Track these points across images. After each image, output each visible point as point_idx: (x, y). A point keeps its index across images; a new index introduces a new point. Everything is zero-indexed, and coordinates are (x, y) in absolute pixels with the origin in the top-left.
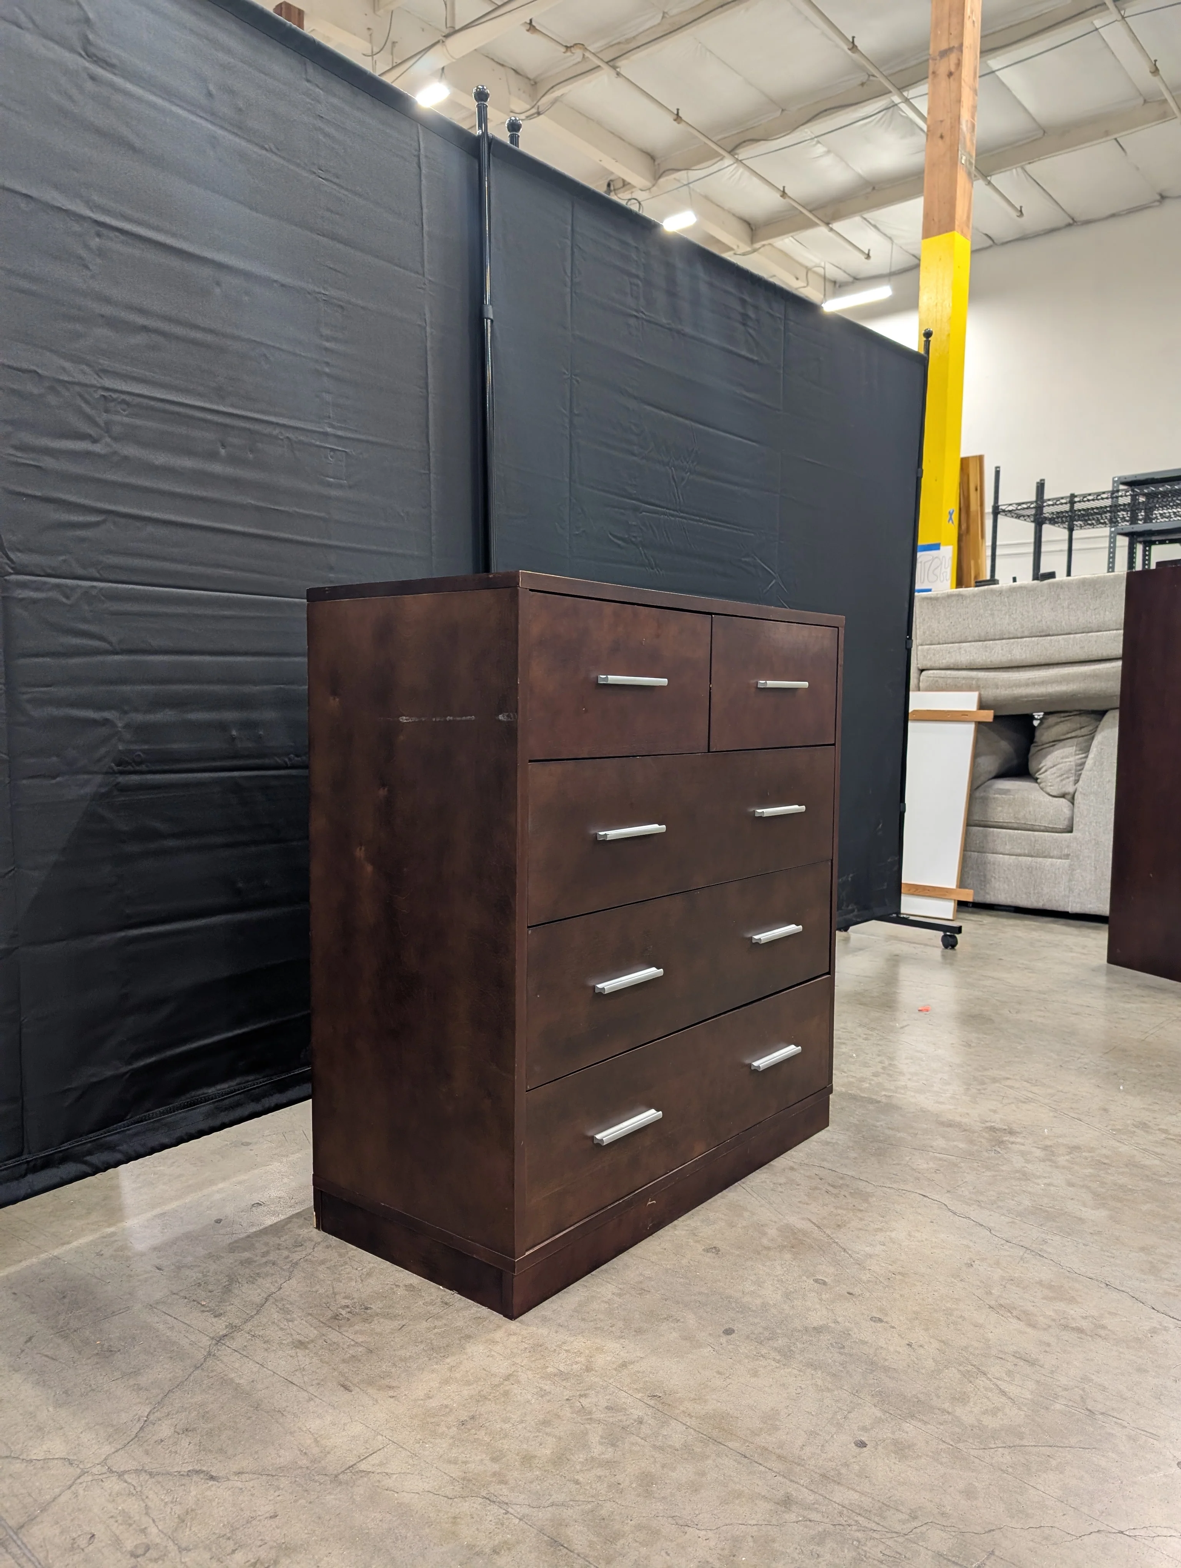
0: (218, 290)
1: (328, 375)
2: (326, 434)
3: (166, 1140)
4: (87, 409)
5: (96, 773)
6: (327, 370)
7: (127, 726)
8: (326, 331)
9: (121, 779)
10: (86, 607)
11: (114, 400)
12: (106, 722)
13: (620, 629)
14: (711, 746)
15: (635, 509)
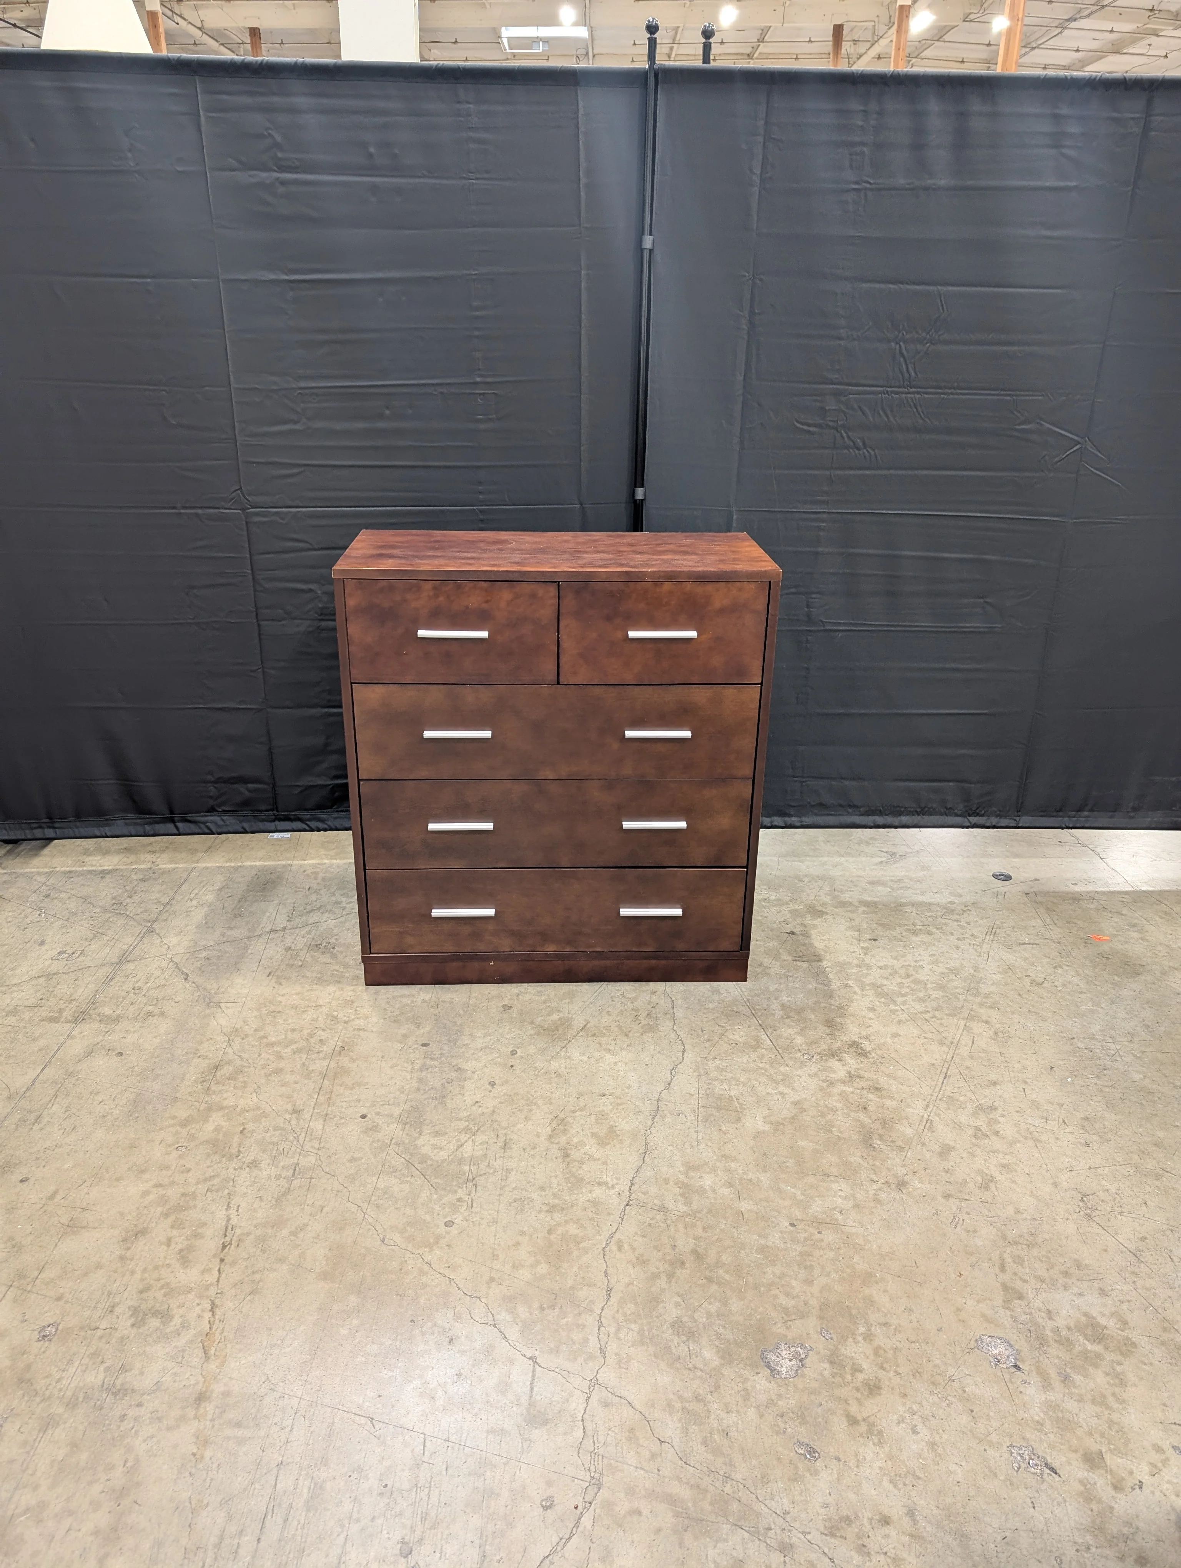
1: (477, 337)
2: (476, 383)
4: (290, 404)
5: (305, 619)
6: (477, 333)
7: (324, 593)
8: (475, 304)
9: (323, 624)
10: (294, 524)
11: (307, 394)
12: (311, 590)
13: (441, 599)
14: (562, 680)
15: (837, 394)
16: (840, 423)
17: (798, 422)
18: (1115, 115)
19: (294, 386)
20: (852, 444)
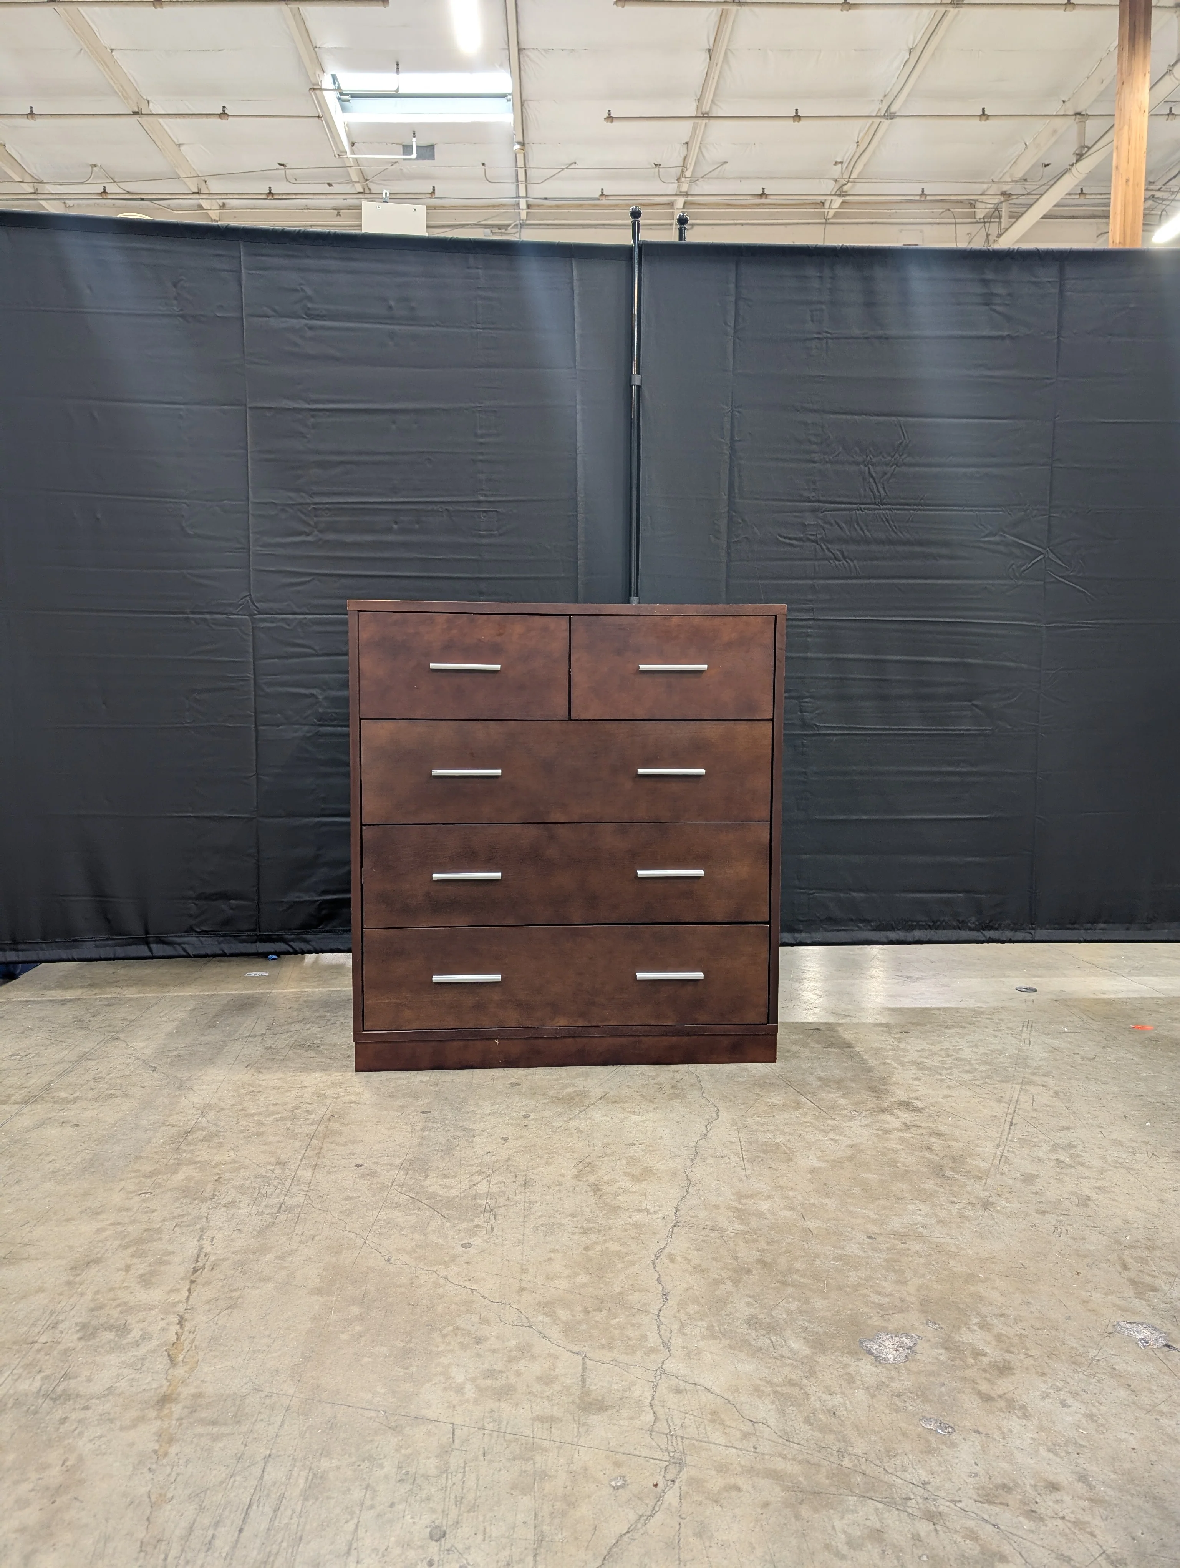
0: (394, 427)
1: (482, 461)
2: (479, 502)
3: (341, 947)
4: (304, 517)
5: (305, 725)
6: (481, 457)
7: (325, 698)
8: (479, 432)
9: (323, 729)
10: (300, 630)
11: (321, 509)
12: (312, 695)
13: (455, 631)
14: (573, 716)
15: (814, 510)
16: (819, 536)
17: (781, 536)
18: (1034, 279)
19: (308, 501)
20: (831, 555)
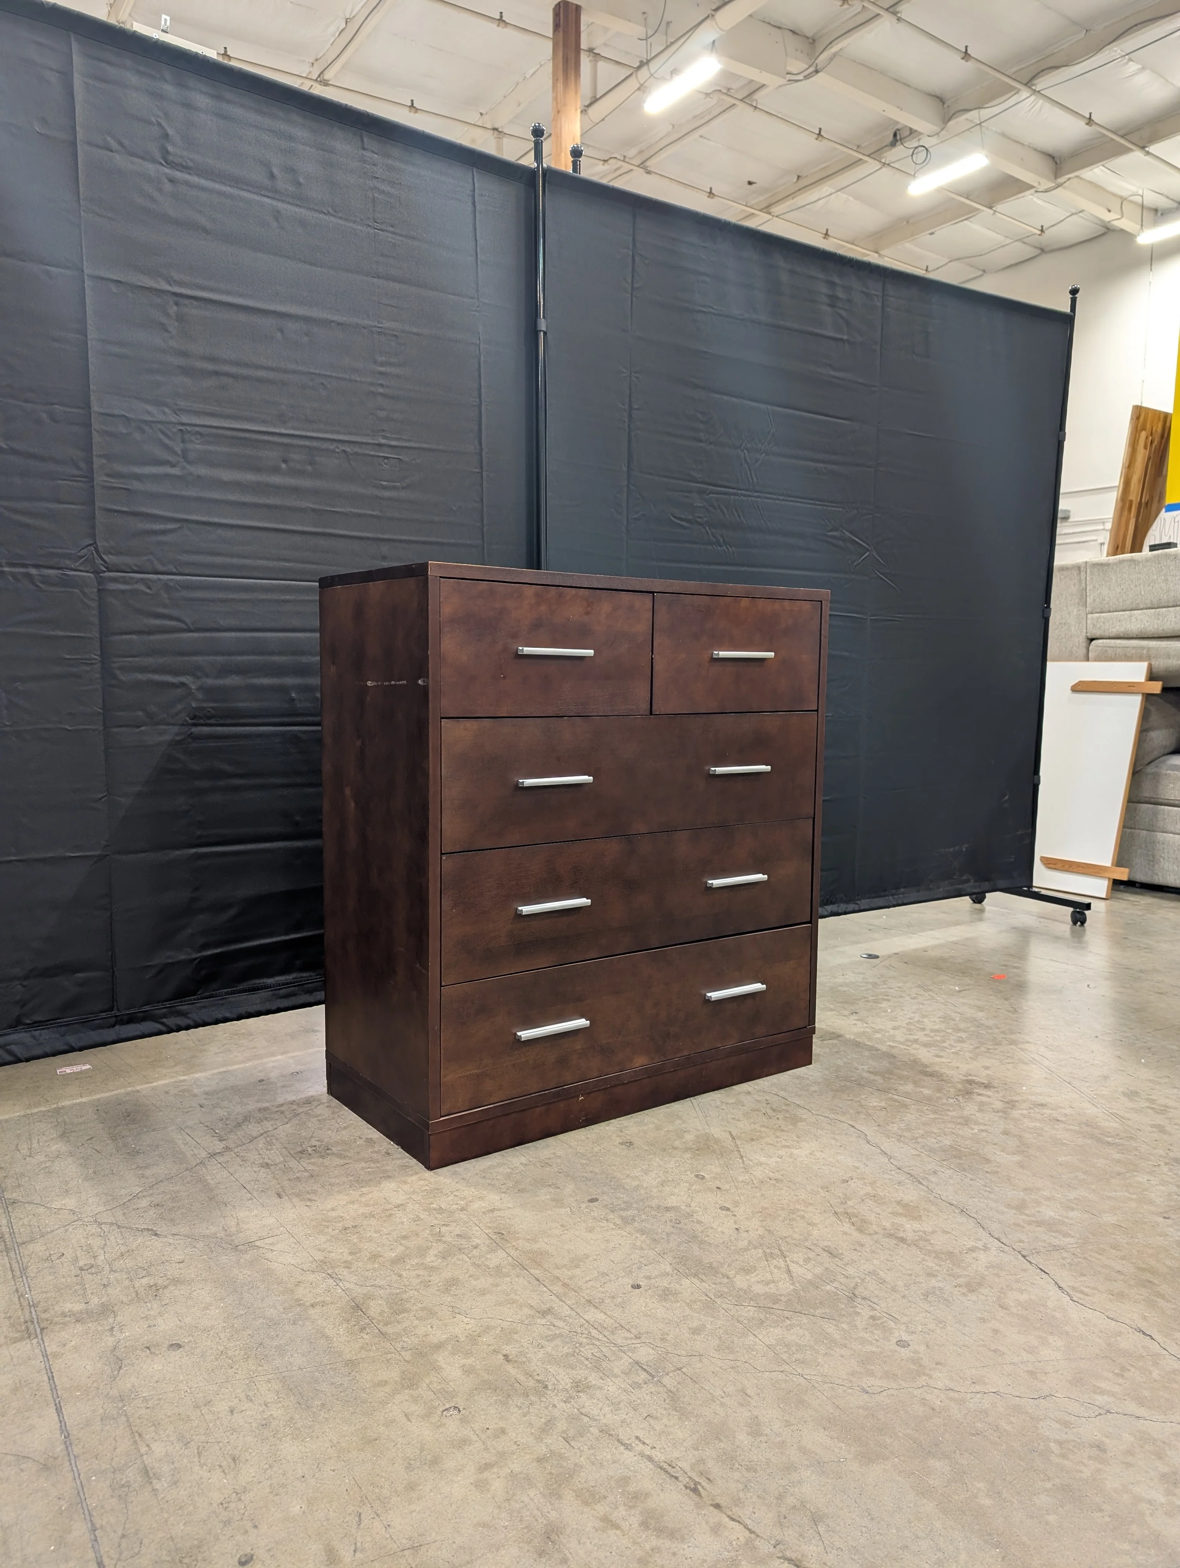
0: (280, 335)
1: (381, 394)
2: (380, 445)
3: (228, 1015)
4: (166, 441)
5: (173, 724)
6: (381, 390)
7: (199, 689)
8: (380, 359)
9: (194, 730)
10: (165, 596)
11: (189, 432)
12: (183, 684)
13: (543, 608)
14: (656, 710)
15: (701, 492)
16: (705, 519)
17: (673, 516)
18: (865, 290)
19: (173, 420)
20: (715, 540)
